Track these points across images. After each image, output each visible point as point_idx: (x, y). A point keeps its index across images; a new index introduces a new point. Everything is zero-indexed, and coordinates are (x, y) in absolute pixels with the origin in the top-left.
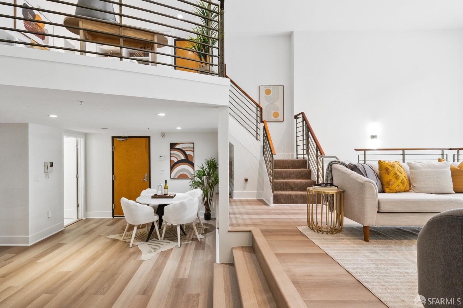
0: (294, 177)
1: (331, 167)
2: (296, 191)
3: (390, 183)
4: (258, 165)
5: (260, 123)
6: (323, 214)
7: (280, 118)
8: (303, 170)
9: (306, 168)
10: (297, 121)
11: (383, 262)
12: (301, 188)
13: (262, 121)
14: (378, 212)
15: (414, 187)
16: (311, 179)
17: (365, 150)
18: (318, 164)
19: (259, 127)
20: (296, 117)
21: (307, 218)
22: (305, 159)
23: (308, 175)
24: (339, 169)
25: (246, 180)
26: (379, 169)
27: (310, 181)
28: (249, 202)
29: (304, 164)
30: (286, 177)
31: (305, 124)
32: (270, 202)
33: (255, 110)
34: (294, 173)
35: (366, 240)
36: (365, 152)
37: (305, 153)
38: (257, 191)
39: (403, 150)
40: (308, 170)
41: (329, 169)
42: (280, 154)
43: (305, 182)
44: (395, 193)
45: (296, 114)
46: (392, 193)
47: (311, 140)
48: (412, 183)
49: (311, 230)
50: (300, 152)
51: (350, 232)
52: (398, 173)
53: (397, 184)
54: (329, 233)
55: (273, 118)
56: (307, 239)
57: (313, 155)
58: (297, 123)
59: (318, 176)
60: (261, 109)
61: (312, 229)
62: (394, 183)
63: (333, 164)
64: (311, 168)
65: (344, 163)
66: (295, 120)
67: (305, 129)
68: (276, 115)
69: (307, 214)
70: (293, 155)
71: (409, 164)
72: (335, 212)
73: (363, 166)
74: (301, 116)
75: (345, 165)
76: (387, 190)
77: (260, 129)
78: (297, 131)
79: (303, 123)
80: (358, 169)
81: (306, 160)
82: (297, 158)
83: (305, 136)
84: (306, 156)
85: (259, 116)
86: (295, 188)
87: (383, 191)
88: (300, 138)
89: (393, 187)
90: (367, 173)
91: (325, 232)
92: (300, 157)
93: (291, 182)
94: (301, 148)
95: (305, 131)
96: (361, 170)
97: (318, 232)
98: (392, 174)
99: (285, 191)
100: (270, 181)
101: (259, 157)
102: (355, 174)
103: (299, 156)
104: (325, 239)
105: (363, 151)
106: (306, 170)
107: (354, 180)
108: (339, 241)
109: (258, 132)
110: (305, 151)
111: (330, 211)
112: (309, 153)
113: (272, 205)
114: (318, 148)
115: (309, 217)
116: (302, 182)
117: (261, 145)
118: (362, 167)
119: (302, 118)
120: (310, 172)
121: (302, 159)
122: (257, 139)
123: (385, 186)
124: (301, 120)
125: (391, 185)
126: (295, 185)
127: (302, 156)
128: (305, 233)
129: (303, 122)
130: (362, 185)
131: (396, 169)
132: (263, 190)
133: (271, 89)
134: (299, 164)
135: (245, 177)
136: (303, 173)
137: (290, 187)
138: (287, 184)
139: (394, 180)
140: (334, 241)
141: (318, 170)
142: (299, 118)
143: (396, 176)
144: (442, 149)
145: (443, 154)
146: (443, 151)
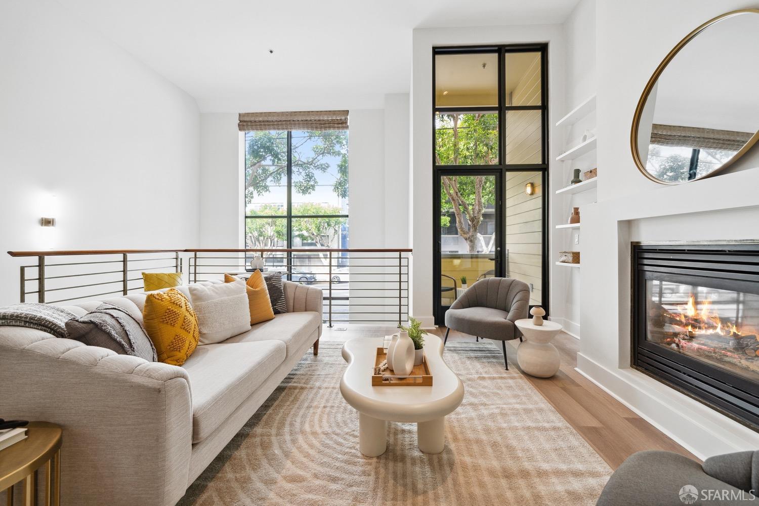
3: (178, 345)
14: (194, 446)
17: (41, 255)
36: (41, 260)
39: (125, 253)
62: (183, 341)
71: (192, 291)
73: (116, 319)
75: (46, 327)
90: (131, 337)
96: (113, 333)
98: (180, 322)
118: (113, 322)
125: (179, 349)
131: (184, 308)
139: (183, 334)
143: (185, 326)
144: (176, 251)
145: (177, 259)
146: (177, 255)
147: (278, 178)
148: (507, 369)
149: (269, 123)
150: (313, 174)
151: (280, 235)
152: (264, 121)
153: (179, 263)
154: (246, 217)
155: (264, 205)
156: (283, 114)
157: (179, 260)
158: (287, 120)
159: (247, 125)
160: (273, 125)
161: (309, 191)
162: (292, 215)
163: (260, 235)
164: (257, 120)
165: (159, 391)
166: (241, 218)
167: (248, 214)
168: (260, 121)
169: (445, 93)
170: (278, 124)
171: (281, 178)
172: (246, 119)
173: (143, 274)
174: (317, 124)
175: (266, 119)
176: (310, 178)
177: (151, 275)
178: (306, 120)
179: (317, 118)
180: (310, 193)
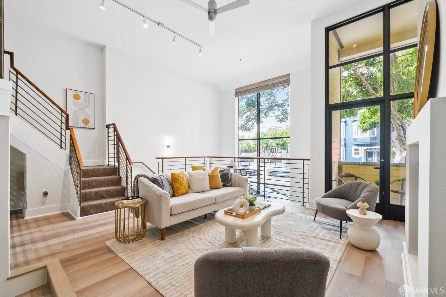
0: (105, 185)
1: (137, 180)
2: (106, 198)
3: (178, 189)
4: (62, 176)
5: (65, 131)
6: (130, 219)
7: (91, 125)
8: (114, 178)
9: (117, 175)
10: (108, 130)
11: (174, 259)
12: (111, 195)
13: (68, 128)
14: (171, 215)
15: (191, 189)
16: (121, 185)
17: (163, 158)
18: (127, 172)
19: (63, 133)
20: (108, 127)
21: (115, 227)
22: (116, 166)
23: (119, 181)
24: (144, 182)
25: (46, 194)
26: (171, 179)
27: (120, 187)
28: (48, 220)
29: (114, 171)
30: (96, 186)
31: (116, 134)
32: (76, 215)
33: (59, 116)
34: (104, 181)
35: (163, 239)
36: (163, 160)
37: (116, 161)
38: (61, 204)
39: (185, 158)
40: (118, 177)
41: (136, 182)
42: (91, 160)
43: (116, 189)
44: (181, 195)
45: (107, 124)
46: (179, 196)
47: (121, 150)
48: (190, 186)
49: (118, 242)
50: (112, 160)
51: (151, 234)
52: (183, 181)
53: (183, 189)
54: (135, 241)
55: (82, 125)
56: (114, 255)
57: (123, 163)
58: (108, 133)
59: (127, 183)
60: (67, 116)
61: (120, 241)
62: (180, 188)
63: (139, 177)
64: (121, 175)
65: (147, 176)
66: (107, 129)
67: (116, 139)
68: (86, 121)
69: (115, 222)
70: (104, 162)
71: (188, 173)
72: (140, 218)
73: (161, 178)
74: (112, 126)
75: (148, 178)
76: (176, 194)
77: (65, 137)
78: (108, 139)
79: (114, 134)
80: (157, 181)
81: (117, 168)
82: (109, 165)
83: (116, 145)
84: (117, 164)
85: (65, 123)
86: (105, 196)
87: (173, 195)
88: (111, 147)
89: (180, 192)
90: (164, 184)
91: (132, 240)
92: (112, 164)
93: (101, 191)
94: (112, 155)
95: (116, 141)
96: (159, 182)
97: (125, 243)
98: (179, 182)
99: (94, 200)
100: (77, 193)
101: (63, 168)
102: (155, 187)
103: (110, 163)
104: (131, 249)
105: (162, 159)
106: (116, 177)
107: (155, 193)
108: (143, 247)
109: (63, 140)
110: (116, 159)
111: (136, 217)
112: (120, 162)
113: (79, 218)
114: (128, 158)
115: (117, 225)
116: (112, 189)
117: (67, 154)
119: (113, 128)
120: (120, 178)
121: (114, 166)
122: (61, 148)
123: (175, 192)
124: (112, 130)
125: (179, 190)
126: (105, 193)
127: (113, 164)
128: (112, 249)
129: (114, 132)
130: (160, 197)
131: (182, 178)
132: (69, 202)
133: (81, 94)
134: (110, 171)
135: (44, 191)
136: (114, 180)
137: (99, 196)
138: (97, 193)
139: (180, 186)
140: (139, 249)
141: (127, 177)
142: (110, 128)
143: (181, 184)
144: (204, 157)
145: (204, 160)
146: (204, 159)
147: (267, 114)
148: (341, 238)
149: (248, 91)
150: (287, 109)
151: (278, 146)
152: (246, 90)
153: (205, 163)
154: (239, 140)
155: (269, 128)
156: (254, 84)
157: (205, 161)
158: (256, 87)
159: (238, 94)
160: (250, 91)
161: (284, 120)
162: (260, 138)
163: (267, 146)
164: (243, 90)
165: (160, 196)
166: (237, 140)
167: (240, 139)
168: (244, 91)
169: (355, 46)
170: (252, 90)
171: (268, 114)
172: (238, 91)
173: (192, 166)
174: (272, 86)
175: (246, 89)
176: (285, 113)
177: (194, 166)
178: (266, 85)
179: (272, 83)
180: (285, 121)
